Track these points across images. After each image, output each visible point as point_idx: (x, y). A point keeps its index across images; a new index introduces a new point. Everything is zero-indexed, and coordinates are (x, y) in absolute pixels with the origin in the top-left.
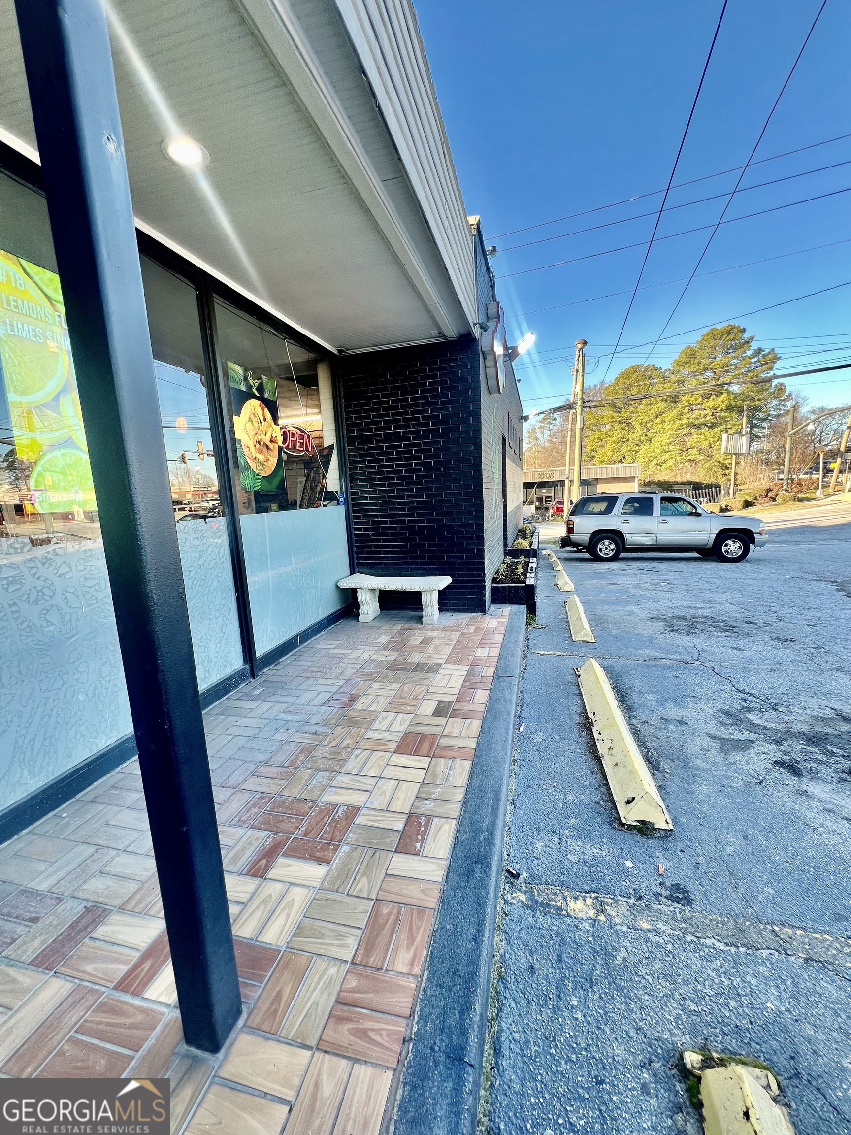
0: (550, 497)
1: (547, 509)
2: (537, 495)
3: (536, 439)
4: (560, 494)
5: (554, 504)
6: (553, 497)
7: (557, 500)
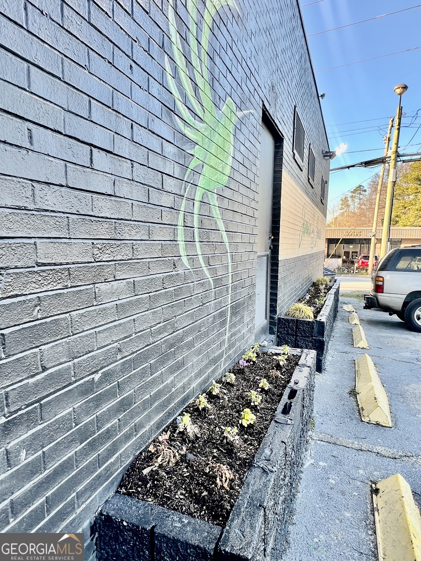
0: (357, 252)
1: (353, 263)
2: (345, 250)
3: (348, 206)
4: (366, 251)
5: (359, 259)
6: (359, 253)
7: (362, 255)
